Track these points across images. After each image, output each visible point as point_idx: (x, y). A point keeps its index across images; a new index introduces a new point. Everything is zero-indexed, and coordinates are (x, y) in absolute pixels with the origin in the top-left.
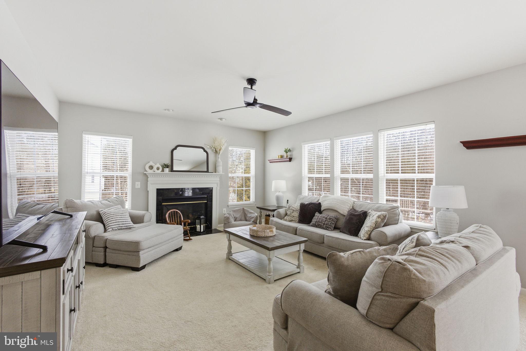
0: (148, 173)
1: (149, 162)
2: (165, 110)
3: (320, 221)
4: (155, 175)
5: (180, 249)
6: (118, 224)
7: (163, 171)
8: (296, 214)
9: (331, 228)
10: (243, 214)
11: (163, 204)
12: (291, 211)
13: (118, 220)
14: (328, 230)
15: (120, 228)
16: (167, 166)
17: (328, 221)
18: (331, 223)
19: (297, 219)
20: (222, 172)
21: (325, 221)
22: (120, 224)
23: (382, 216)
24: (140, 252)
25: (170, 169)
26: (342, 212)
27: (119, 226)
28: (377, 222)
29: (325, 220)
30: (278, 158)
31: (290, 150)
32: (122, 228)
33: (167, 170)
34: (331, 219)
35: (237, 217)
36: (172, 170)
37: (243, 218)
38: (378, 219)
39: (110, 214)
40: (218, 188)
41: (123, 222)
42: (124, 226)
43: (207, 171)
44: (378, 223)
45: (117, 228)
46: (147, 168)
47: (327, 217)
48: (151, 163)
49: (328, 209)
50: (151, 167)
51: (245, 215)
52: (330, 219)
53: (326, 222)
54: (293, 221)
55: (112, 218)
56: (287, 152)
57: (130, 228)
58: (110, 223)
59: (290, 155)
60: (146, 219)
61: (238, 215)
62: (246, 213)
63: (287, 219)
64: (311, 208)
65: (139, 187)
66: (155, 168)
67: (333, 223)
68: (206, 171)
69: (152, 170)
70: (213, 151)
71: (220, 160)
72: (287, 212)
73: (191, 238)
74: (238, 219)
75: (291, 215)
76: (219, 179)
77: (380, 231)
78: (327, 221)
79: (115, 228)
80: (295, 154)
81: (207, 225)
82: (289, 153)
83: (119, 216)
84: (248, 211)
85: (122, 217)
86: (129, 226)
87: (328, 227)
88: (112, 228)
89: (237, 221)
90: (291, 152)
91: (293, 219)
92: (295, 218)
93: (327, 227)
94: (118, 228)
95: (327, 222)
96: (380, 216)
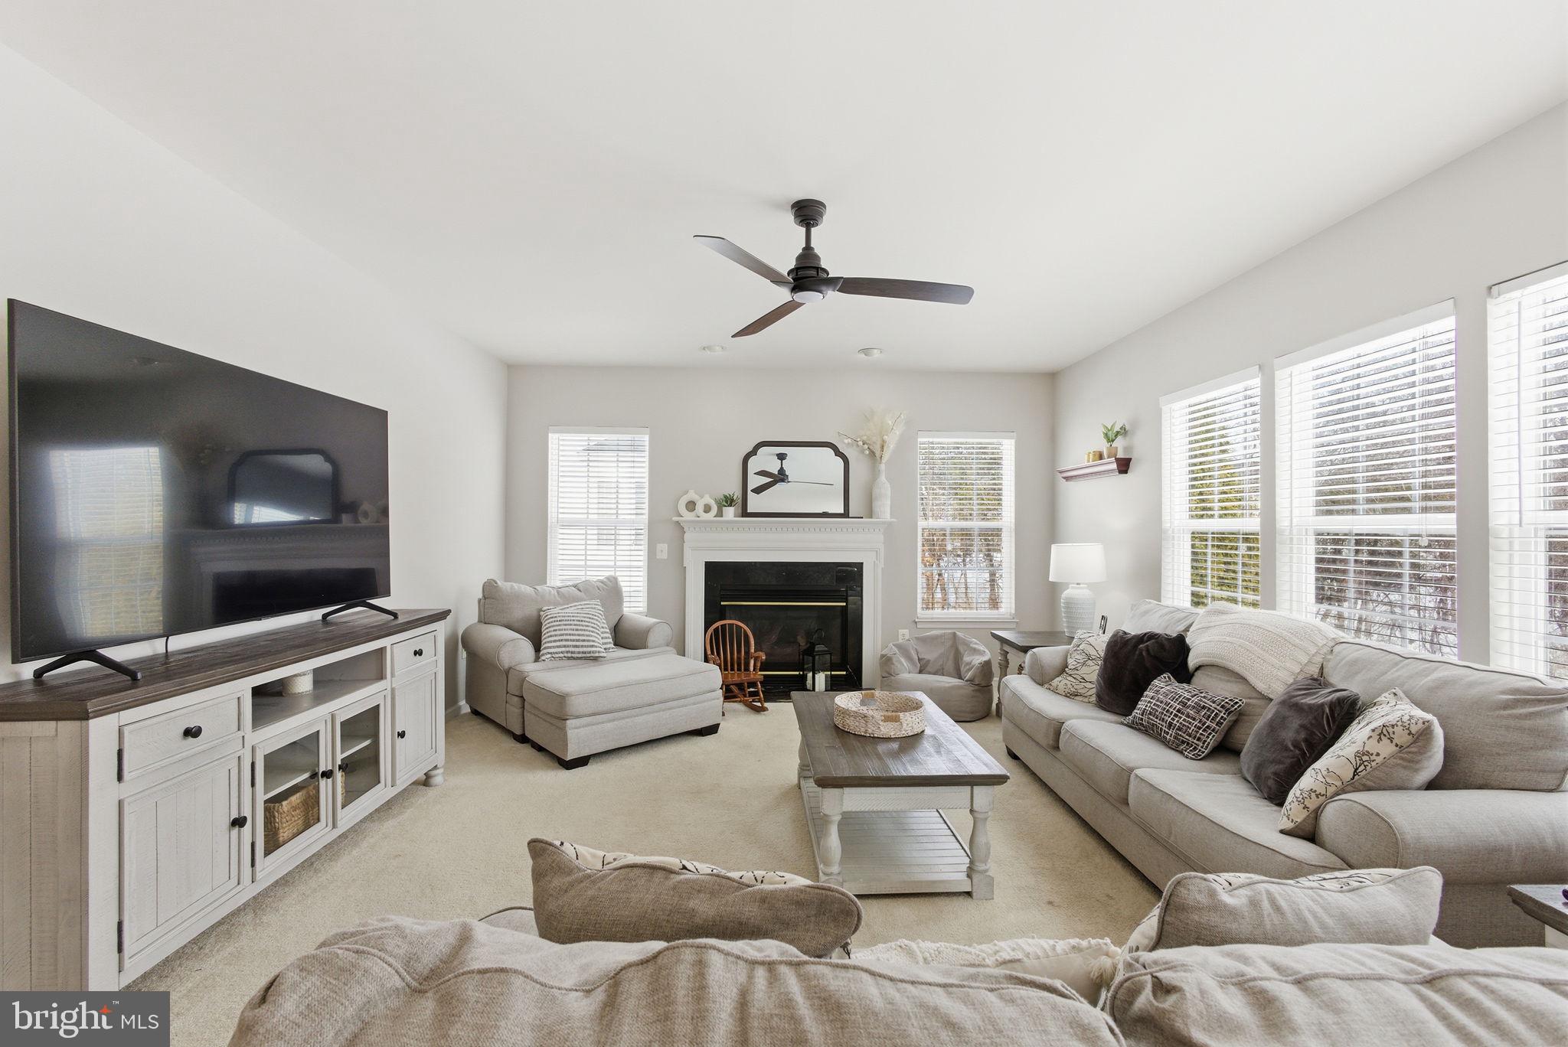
0: (685, 521)
1: (686, 492)
2: (704, 349)
3: (1159, 710)
4: (699, 524)
5: (712, 730)
6: (565, 646)
7: (720, 514)
8: (1092, 672)
9: (1195, 749)
10: (952, 654)
11: (722, 603)
12: (1081, 658)
13: (567, 635)
14: (1181, 752)
15: (569, 655)
16: (729, 501)
17: (1188, 716)
18: (1200, 728)
19: (1092, 690)
20: (888, 516)
21: (1176, 715)
22: (568, 646)
23: (1398, 730)
24: (567, 721)
25: (740, 511)
26: (1261, 686)
27: (567, 649)
28: (1365, 758)
29: (1179, 711)
30: (1087, 464)
31: (1123, 432)
32: (573, 655)
33: (730, 512)
34: (1204, 707)
35: (929, 661)
36: (745, 513)
37: (950, 666)
38: (1374, 741)
39: (554, 619)
40: (881, 565)
41: (578, 641)
42: (579, 653)
43: (846, 514)
44: (1369, 762)
45: (561, 655)
46: (682, 509)
47: (1189, 700)
48: (692, 495)
49: (1213, 666)
50: (691, 506)
51: (957, 658)
52: (1199, 708)
53: (1180, 718)
54: (1081, 698)
55: (555, 630)
56: (1111, 441)
57: (595, 659)
58: (548, 642)
59: (1126, 449)
60: (652, 639)
61: (931, 655)
62: (961, 648)
63: (1061, 687)
64: (1144, 653)
65: (665, 556)
66: (700, 508)
67: (1208, 727)
68: (843, 512)
69: (693, 514)
70: (862, 452)
71: (883, 478)
72: (1070, 661)
73: (766, 705)
74: (928, 669)
75: (1076, 672)
76: (882, 537)
77: (1360, 807)
78: (1183, 713)
79: (556, 653)
80: (1138, 446)
81: (847, 674)
82: (1119, 443)
83: (571, 625)
84: (966, 644)
85: (577, 630)
86: (590, 652)
87: (1183, 742)
88: (551, 653)
89: (930, 673)
90: (1127, 438)
91: (1080, 688)
92: (1089, 685)
93: (1178, 739)
94: (566, 655)
95: (1184, 720)
96: (1390, 730)
